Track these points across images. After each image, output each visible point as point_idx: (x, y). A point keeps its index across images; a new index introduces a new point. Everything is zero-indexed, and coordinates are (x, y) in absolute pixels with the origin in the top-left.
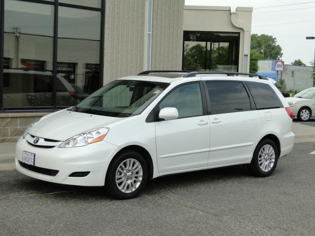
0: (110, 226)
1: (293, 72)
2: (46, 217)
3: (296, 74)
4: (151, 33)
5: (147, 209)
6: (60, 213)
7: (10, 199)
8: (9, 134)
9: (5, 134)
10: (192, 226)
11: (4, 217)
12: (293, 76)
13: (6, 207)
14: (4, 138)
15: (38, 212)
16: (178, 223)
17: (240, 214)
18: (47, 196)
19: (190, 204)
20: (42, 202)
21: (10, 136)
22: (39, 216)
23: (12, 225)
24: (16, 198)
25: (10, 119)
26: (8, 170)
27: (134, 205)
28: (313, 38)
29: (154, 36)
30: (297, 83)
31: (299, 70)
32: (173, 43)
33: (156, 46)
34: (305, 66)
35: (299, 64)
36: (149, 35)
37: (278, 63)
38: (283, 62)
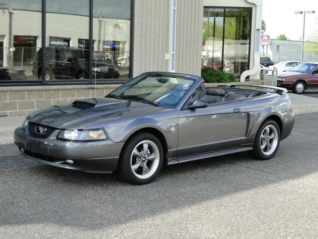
1: (278, 47)
3: (281, 48)
4: (176, 8)
12: (278, 50)
25: (53, 91)
28: (301, 13)
29: (179, 11)
30: (282, 57)
31: (284, 45)
32: (195, 18)
33: (180, 22)
34: (289, 40)
35: (283, 38)
36: (174, 10)
37: (264, 38)
38: (268, 37)
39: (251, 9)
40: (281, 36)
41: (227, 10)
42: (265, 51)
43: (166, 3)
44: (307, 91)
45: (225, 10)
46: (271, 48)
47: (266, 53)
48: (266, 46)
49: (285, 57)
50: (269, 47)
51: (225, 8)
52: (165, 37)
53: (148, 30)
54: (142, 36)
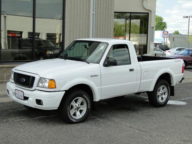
0: (79, 141)
1: (173, 38)
2: (36, 135)
3: (175, 39)
5: (101, 128)
6: (44, 132)
7: (9, 123)
8: (5, 78)
9: (3, 78)
10: (134, 141)
11: (7, 135)
12: (173, 41)
13: (8, 128)
14: (2, 81)
15: (30, 131)
16: (123, 138)
17: (163, 132)
18: (34, 120)
19: (128, 125)
20: (31, 124)
21: (6, 79)
22: (30, 134)
23: (13, 140)
24: (14, 121)
25: (5, 68)
26: (6, 102)
27: (92, 126)
28: (187, 17)
29: (96, 15)
30: (176, 45)
31: (177, 37)
32: (108, 19)
33: (97, 21)
34: (181, 34)
35: (177, 33)
36: (93, 14)
37: (165, 33)
38: (168, 32)
39: (148, 13)
40: (176, 32)
41: (132, 14)
42: (165, 41)
43: (87, 9)
44: (187, 67)
45: (131, 15)
46: (169, 39)
47: (166, 42)
48: (166, 38)
49: (178, 45)
50: (168, 38)
51: (131, 13)
52: (87, 32)
53: (75, 27)
54: (71, 31)
